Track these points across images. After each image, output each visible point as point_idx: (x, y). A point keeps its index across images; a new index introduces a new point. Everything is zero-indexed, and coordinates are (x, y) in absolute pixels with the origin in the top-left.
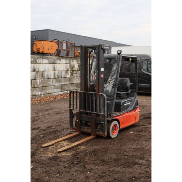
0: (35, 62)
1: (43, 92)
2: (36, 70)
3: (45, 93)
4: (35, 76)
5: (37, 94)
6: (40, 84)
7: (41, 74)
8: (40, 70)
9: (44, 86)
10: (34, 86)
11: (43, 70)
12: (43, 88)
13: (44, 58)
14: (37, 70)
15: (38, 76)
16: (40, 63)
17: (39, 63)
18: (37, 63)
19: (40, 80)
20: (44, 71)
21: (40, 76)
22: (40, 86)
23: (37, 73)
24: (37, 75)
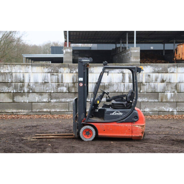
0: (164, 72)
1: (177, 108)
2: (165, 81)
3: (179, 111)
4: (164, 88)
5: (167, 110)
6: (171, 98)
7: (174, 86)
8: (172, 81)
9: (179, 101)
10: (162, 100)
11: (177, 82)
12: (177, 104)
13: (179, 67)
14: (168, 81)
15: (169, 89)
16: (173, 73)
17: (171, 73)
18: (167, 73)
19: (173, 93)
20: (180, 83)
21: (172, 88)
22: (172, 101)
23: (167, 85)
24: (168, 87)
